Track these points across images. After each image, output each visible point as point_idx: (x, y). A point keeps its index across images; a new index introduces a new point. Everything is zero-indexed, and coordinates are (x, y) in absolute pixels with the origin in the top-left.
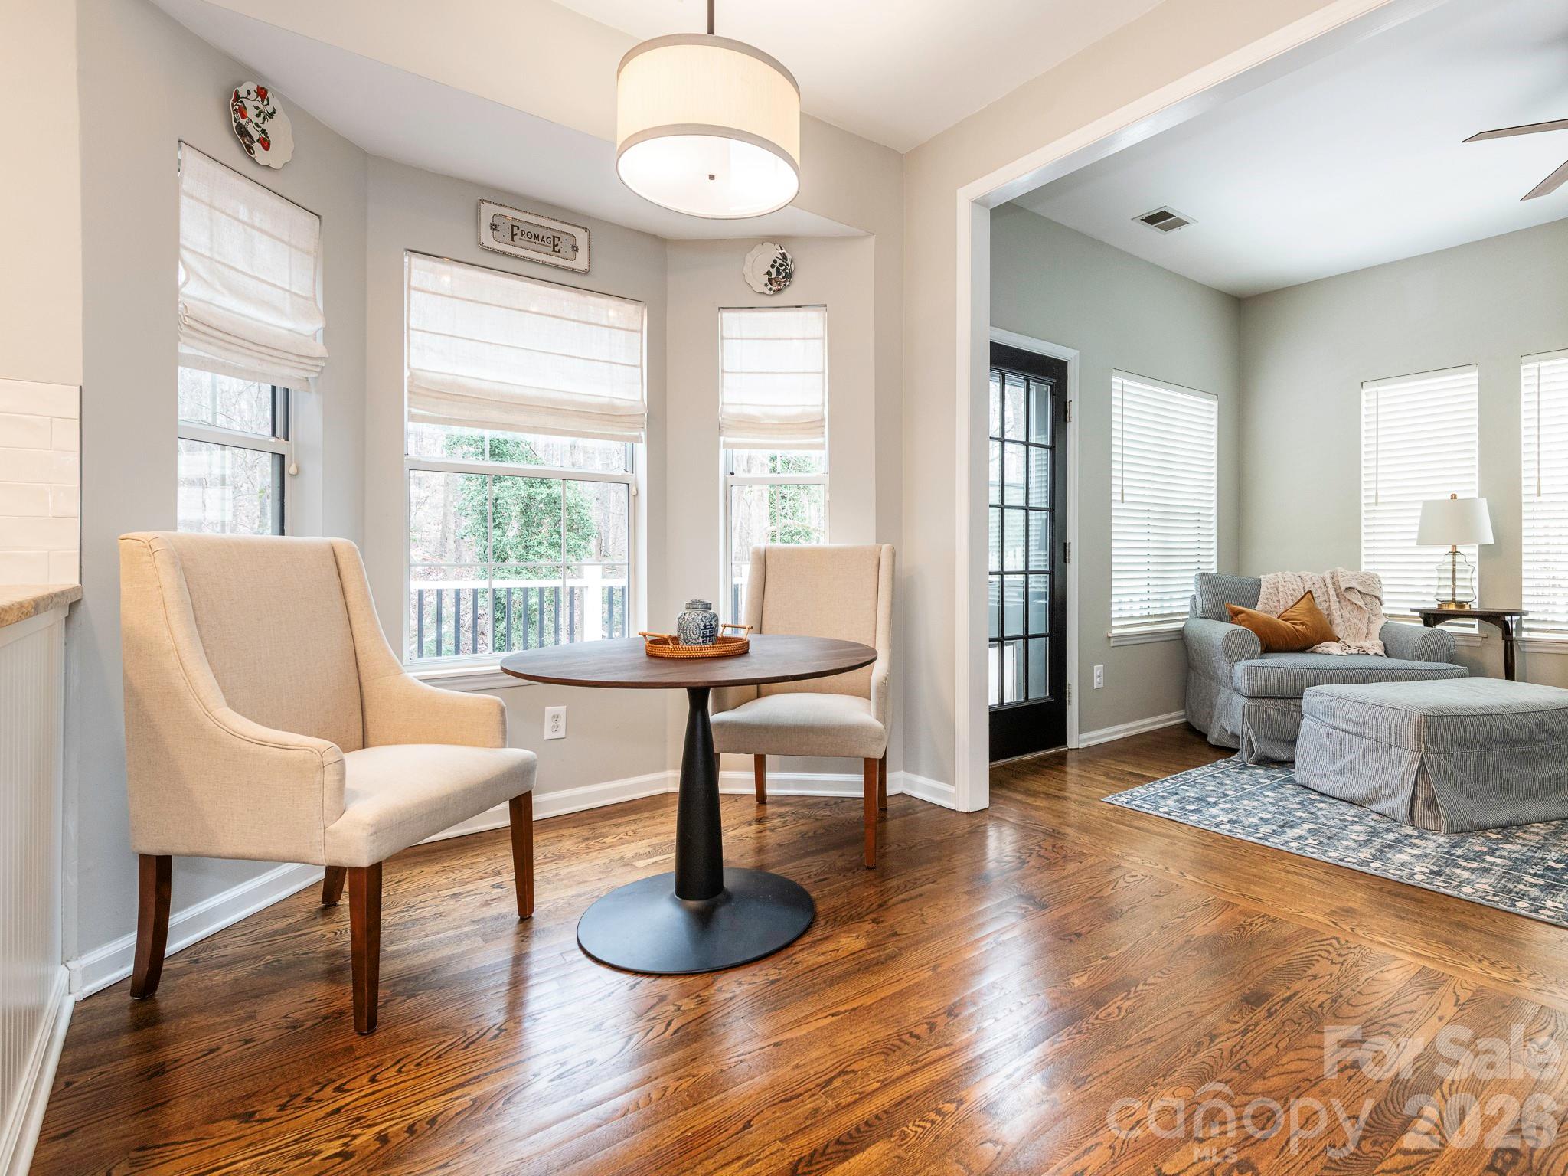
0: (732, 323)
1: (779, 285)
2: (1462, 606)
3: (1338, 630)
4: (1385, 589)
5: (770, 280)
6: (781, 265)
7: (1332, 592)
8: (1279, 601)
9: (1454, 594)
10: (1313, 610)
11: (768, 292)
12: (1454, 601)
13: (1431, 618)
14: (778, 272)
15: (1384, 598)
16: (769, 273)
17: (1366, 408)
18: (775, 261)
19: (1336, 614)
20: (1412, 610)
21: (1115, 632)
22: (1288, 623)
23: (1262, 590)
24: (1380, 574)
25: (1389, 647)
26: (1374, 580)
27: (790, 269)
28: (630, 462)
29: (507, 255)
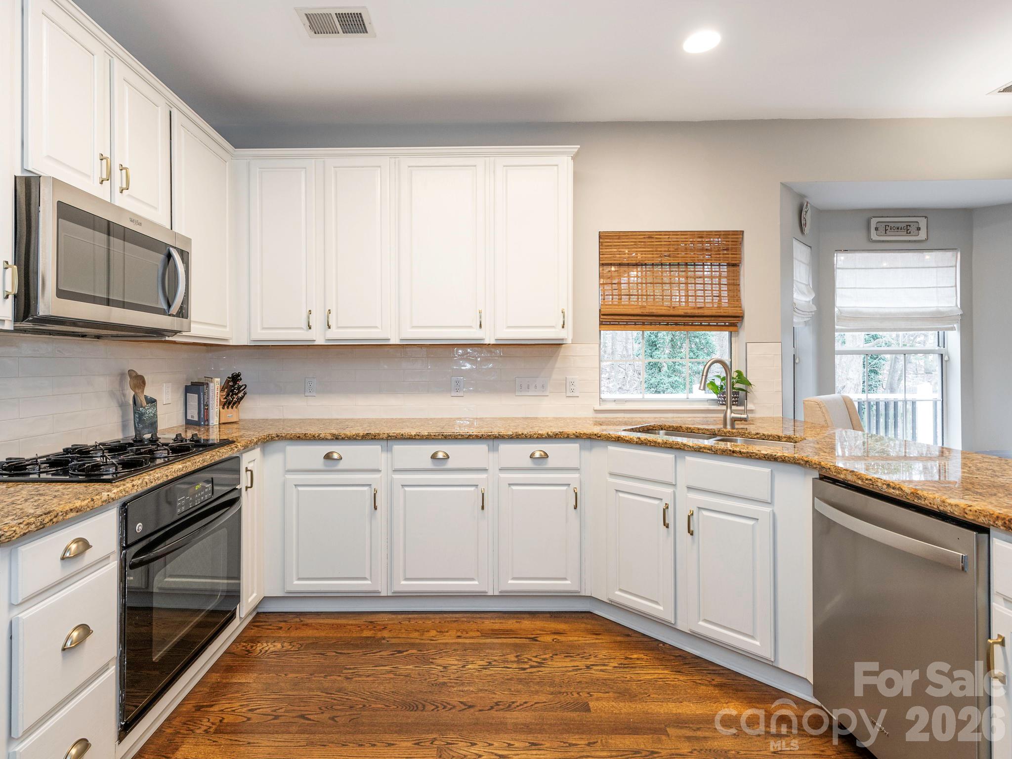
28: (942, 341)
29: (883, 241)
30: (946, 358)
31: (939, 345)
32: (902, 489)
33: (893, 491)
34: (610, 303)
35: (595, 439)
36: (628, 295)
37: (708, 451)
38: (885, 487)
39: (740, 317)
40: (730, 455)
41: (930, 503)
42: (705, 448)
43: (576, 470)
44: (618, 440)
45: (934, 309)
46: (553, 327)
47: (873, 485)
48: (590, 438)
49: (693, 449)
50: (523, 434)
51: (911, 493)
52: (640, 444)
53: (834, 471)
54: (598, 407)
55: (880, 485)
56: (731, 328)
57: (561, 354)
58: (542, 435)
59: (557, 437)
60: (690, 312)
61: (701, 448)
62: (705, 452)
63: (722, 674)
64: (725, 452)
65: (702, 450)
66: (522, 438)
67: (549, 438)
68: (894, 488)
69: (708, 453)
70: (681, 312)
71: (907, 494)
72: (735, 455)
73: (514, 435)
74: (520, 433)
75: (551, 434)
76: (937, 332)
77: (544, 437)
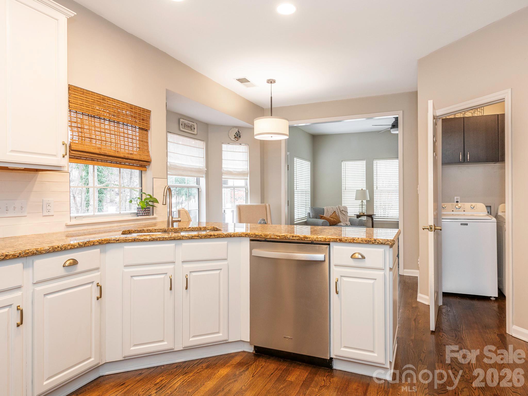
0: (225, 147)
1: (238, 139)
2: (364, 214)
3: (341, 220)
4: (348, 210)
5: (235, 137)
6: (238, 134)
7: (339, 211)
8: (328, 214)
9: (362, 211)
10: (336, 216)
11: (235, 140)
12: (362, 212)
13: (358, 216)
14: (237, 136)
15: (348, 212)
16: (235, 135)
17: (343, 167)
18: (236, 133)
19: (340, 216)
20: (355, 215)
21: (295, 222)
22: (332, 219)
23: (325, 211)
24: (347, 206)
25: (351, 224)
26: (345, 208)
27: (240, 135)
28: (198, 182)
29: (184, 131)
30: (200, 190)
31: (197, 184)
32: (299, 237)
33: (295, 238)
34: (77, 142)
35: (114, 243)
36: (89, 138)
37: (197, 238)
38: (291, 237)
39: (149, 162)
40: (209, 238)
41: (312, 239)
42: (195, 236)
43: (97, 269)
44: (135, 240)
45: (198, 167)
46: (55, 156)
47: (285, 238)
48: (109, 242)
49: (188, 238)
50: (58, 247)
51: (303, 237)
52: (152, 241)
53: (263, 236)
54: (69, 223)
55: (289, 237)
56: (141, 169)
57: (38, 180)
58: (74, 246)
59: (86, 245)
60: (127, 156)
61: (193, 237)
62: (195, 239)
63: (202, 362)
64: (206, 236)
65: (193, 238)
66: (58, 251)
67: (80, 247)
68: (295, 237)
69: (197, 239)
70: (122, 155)
71: (302, 238)
72: (211, 237)
73: (51, 249)
74: (56, 247)
75: (81, 244)
76: (196, 178)
77: (76, 247)
